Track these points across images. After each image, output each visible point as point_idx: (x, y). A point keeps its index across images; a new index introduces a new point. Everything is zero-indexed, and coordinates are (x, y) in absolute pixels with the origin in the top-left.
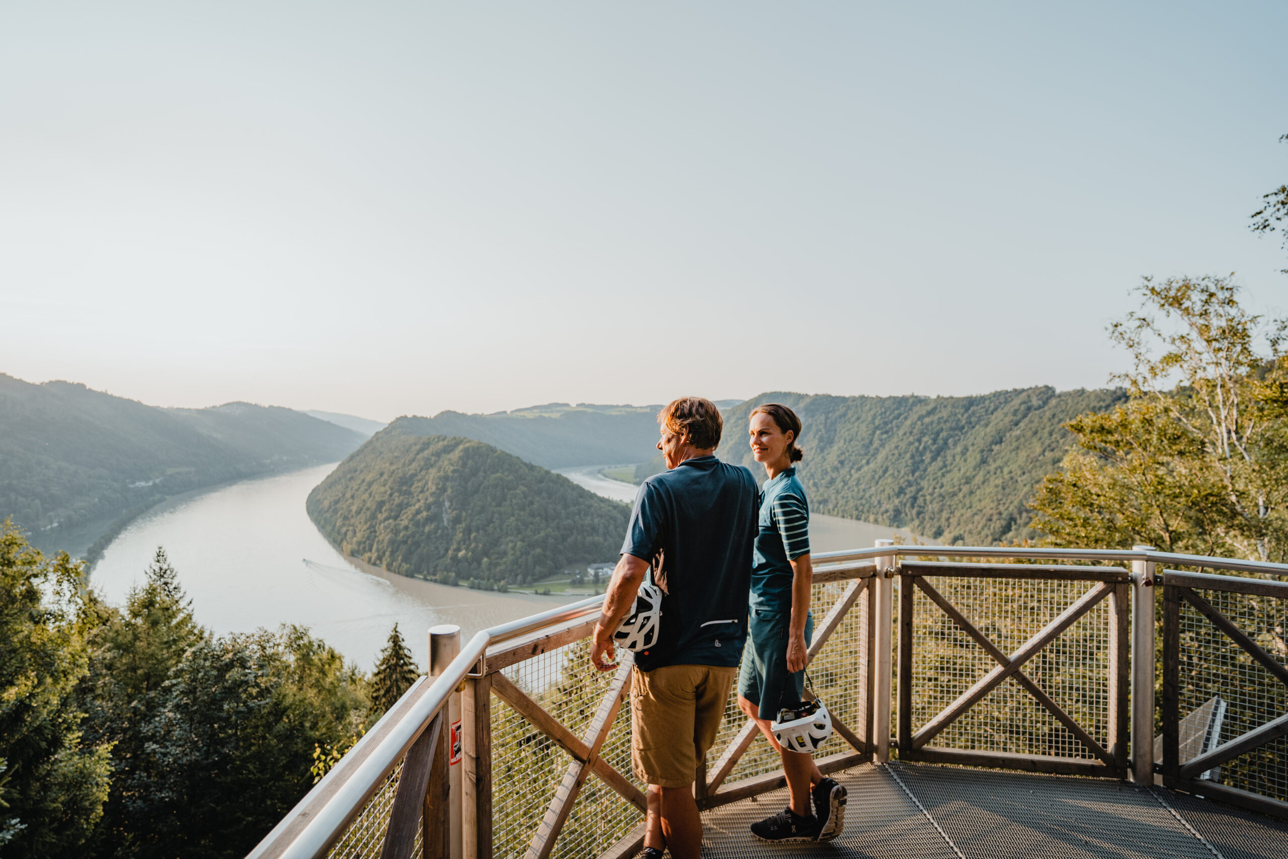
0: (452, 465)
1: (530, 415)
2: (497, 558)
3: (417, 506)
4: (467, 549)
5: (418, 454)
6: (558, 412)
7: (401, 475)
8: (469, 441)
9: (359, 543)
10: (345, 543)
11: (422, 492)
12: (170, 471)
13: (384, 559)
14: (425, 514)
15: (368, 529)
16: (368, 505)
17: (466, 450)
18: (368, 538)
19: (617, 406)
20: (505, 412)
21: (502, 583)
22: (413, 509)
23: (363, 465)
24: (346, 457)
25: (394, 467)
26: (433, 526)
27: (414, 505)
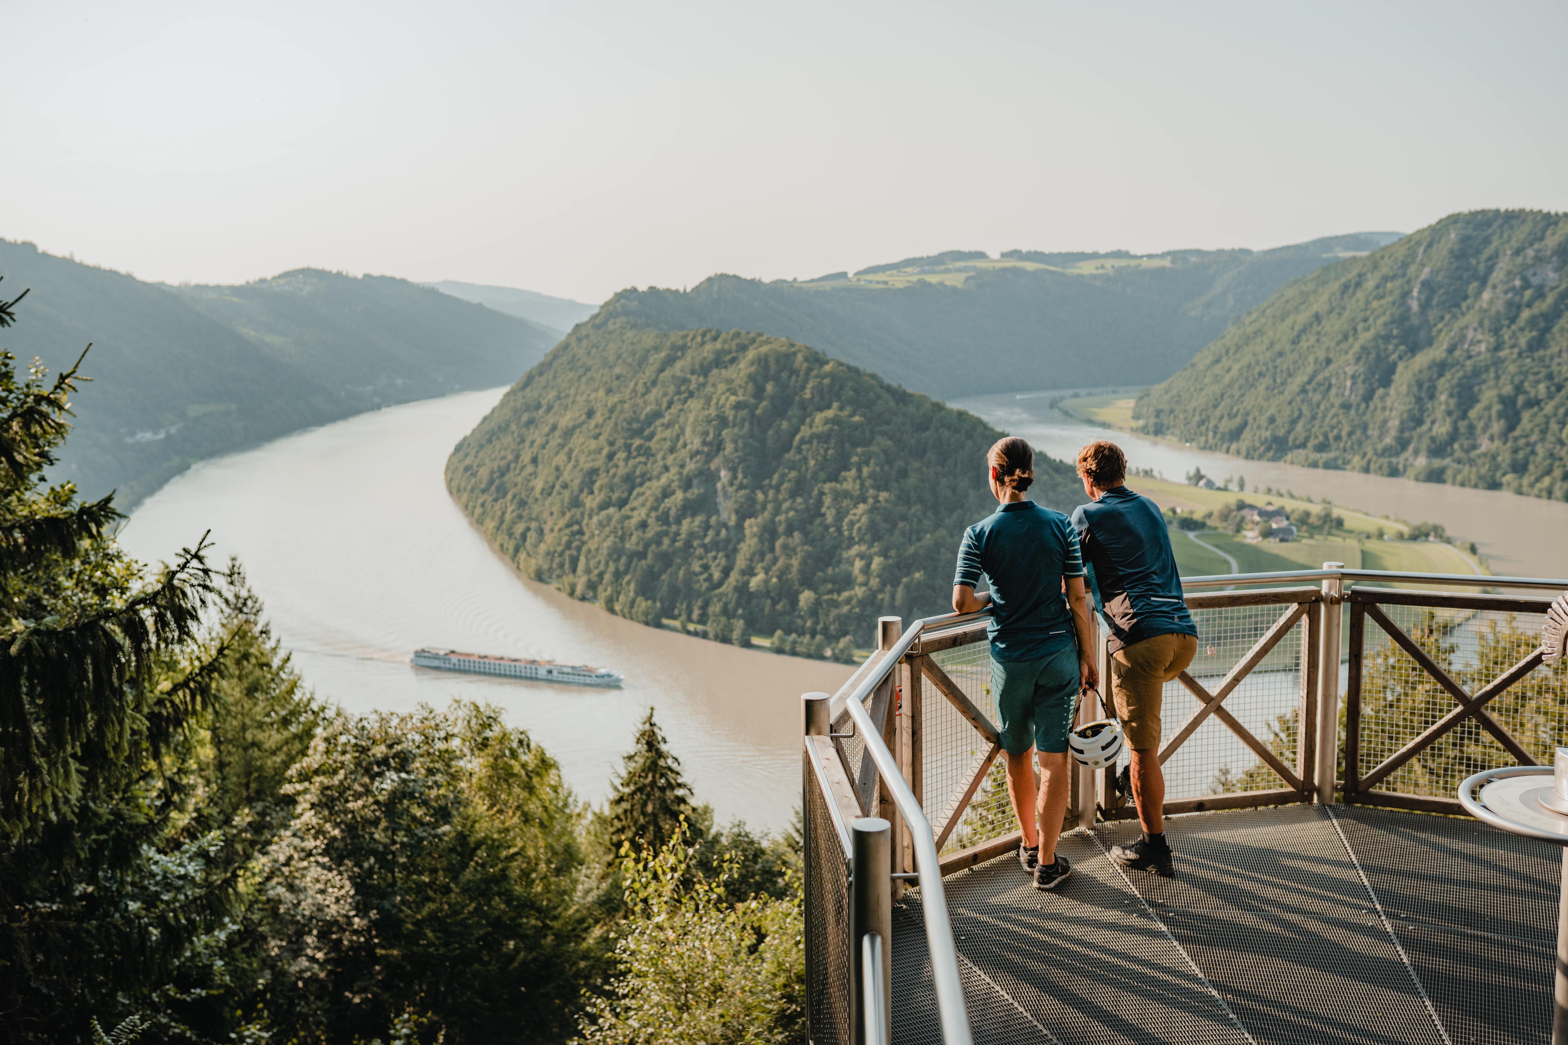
0: (735, 393)
1: (898, 281)
2: (830, 592)
3: (664, 480)
4: (767, 571)
5: (662, 370)
6: (959, 270)
7: (628, 415)
8: (767, 342)
9: (550, 554)
10: (522, 556)
11: (672, 450)
12: (195, 410)
13: (600, 588)
14: (679, 495)
15: (568, 526)
16: (566, 476)
17: (762, 361)
18: (568, 546)
19: (1095, 256)
20: (844, 275)
21: (843, 642)
22: (654, 487)
23: (552, 394)
24: (520, 376)
25: (614, 399)
26: (698, 520)
27: (658, 478)
